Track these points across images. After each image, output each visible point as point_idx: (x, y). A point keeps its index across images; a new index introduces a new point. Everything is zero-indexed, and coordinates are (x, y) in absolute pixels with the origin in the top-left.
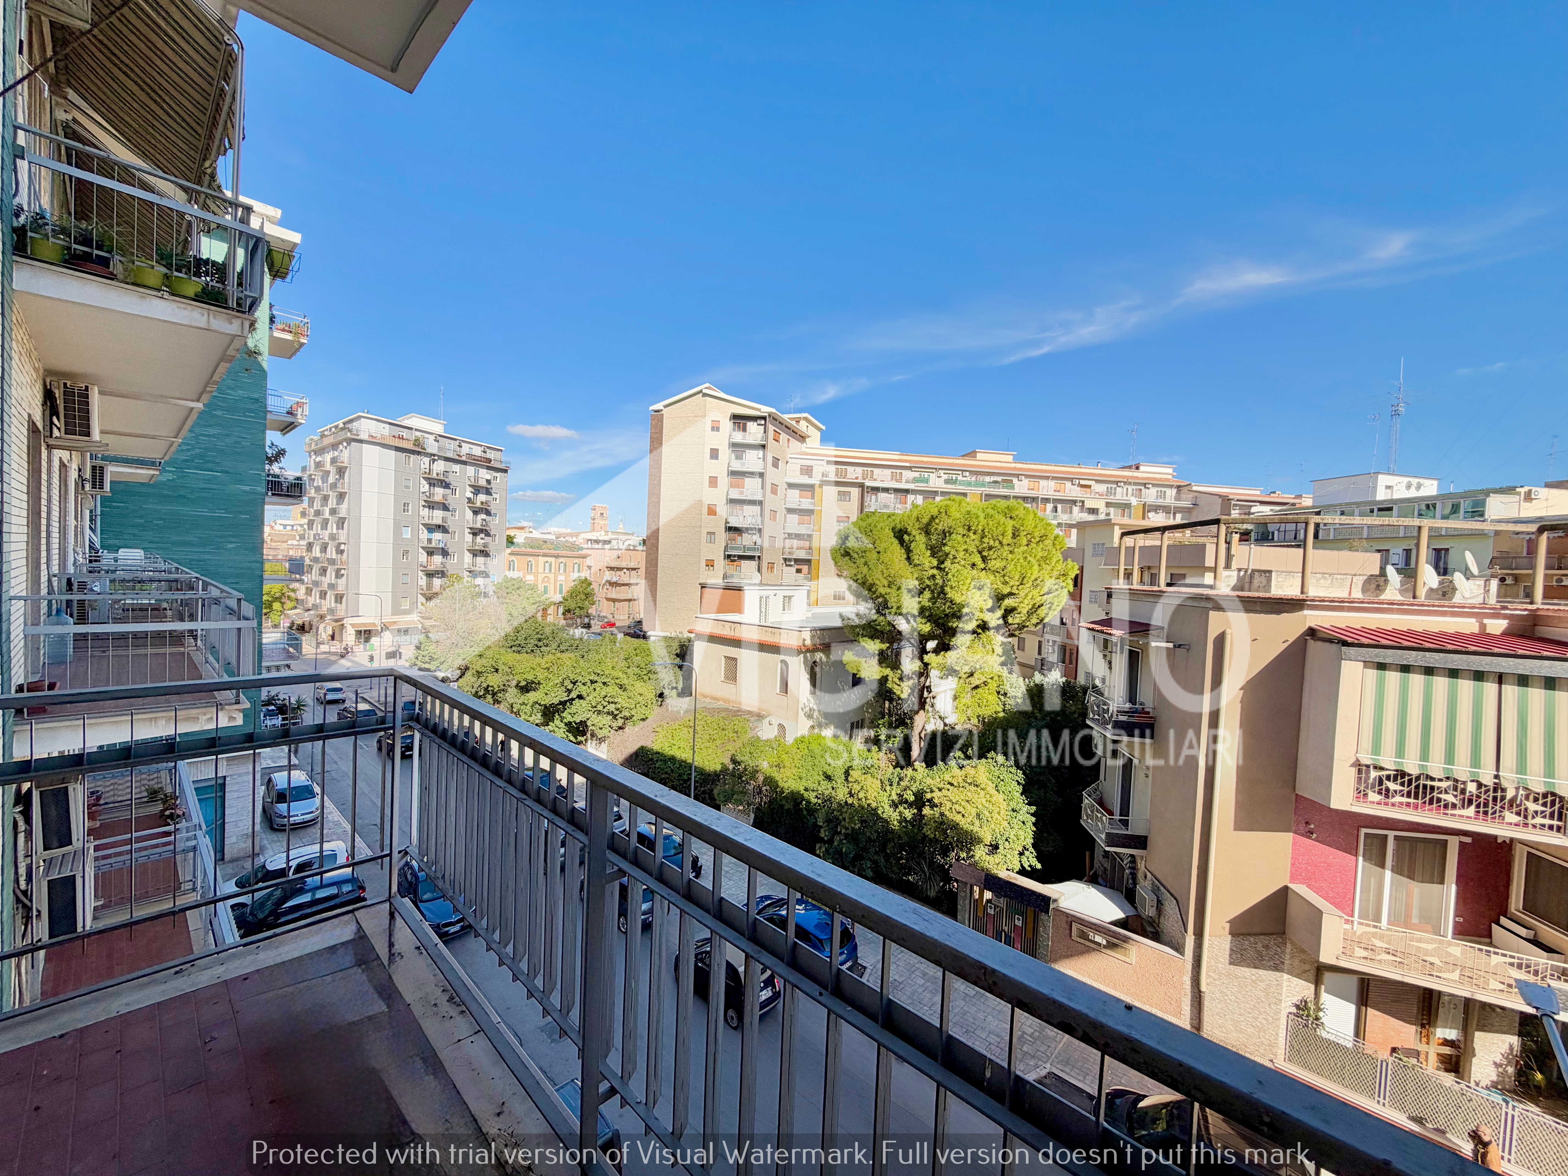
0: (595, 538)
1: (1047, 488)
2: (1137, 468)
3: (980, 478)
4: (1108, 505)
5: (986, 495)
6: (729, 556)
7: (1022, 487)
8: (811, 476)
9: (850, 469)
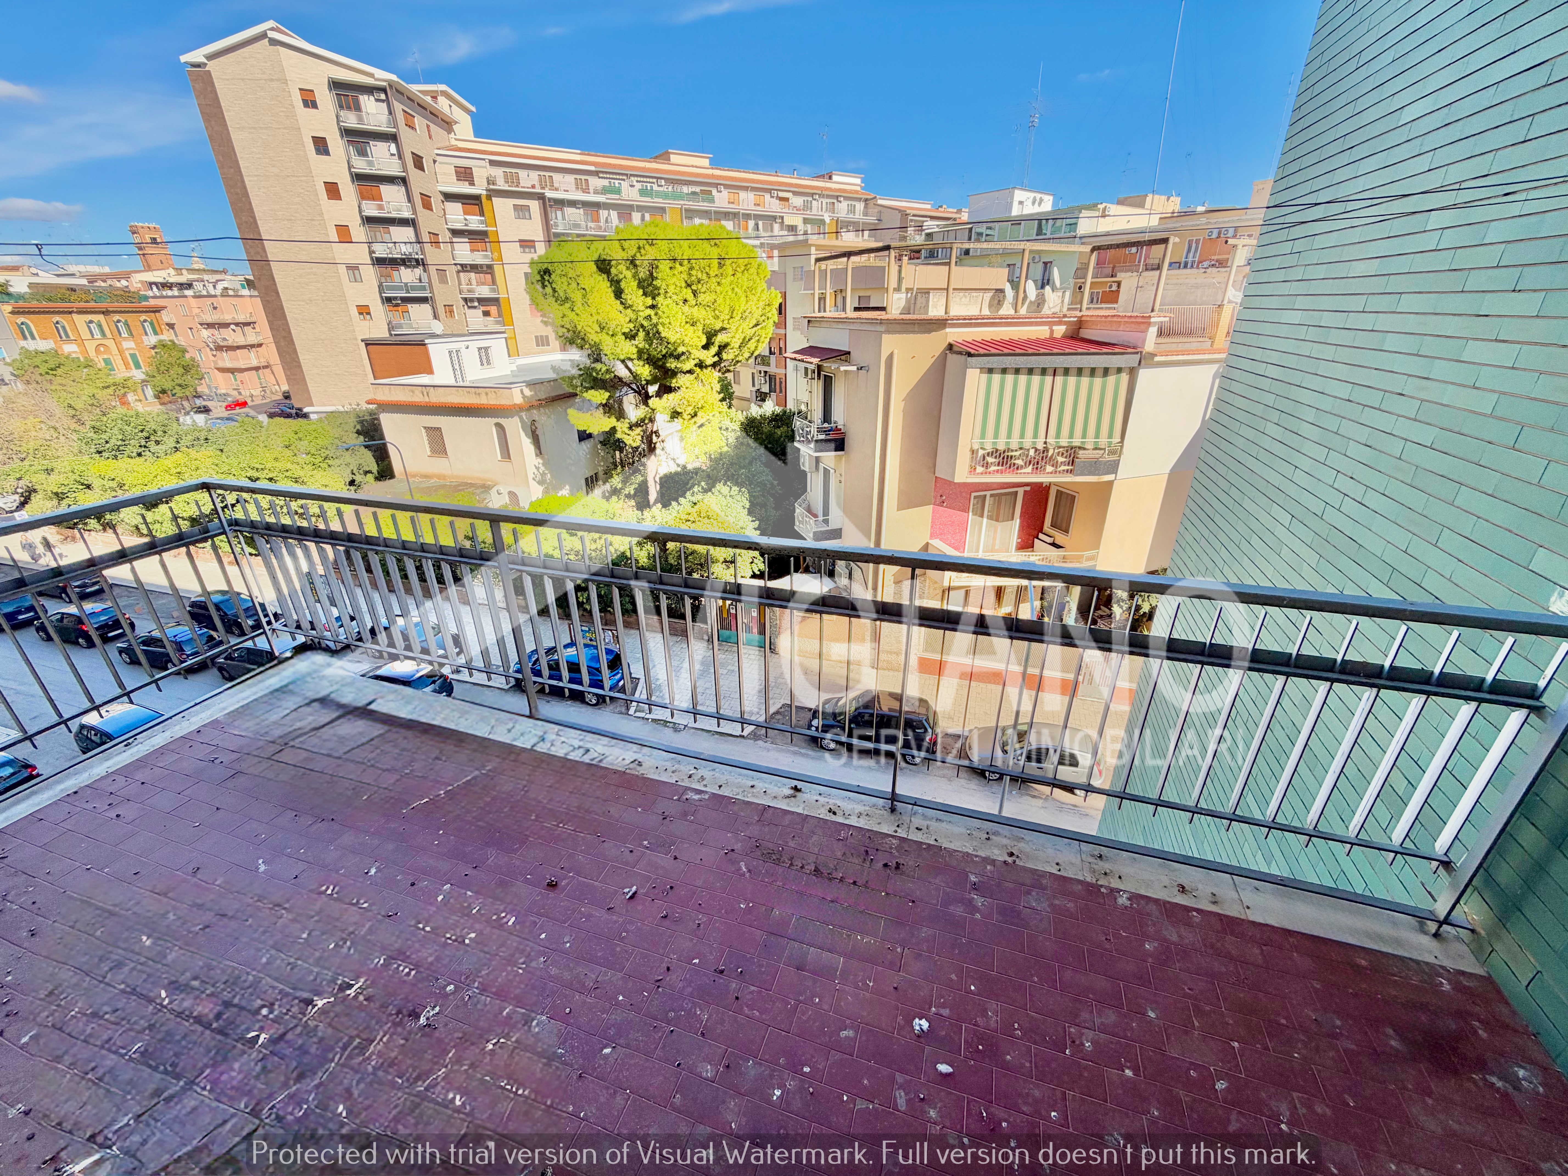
0: (161, 280)
1: (747, 201)
2: (830, 178)
3: (678, 188)
4: (806, 221)
5: (686, 210)
6: (389, 300)
7: (722, 200)
8: (472, 183)
9: (522, 174)
